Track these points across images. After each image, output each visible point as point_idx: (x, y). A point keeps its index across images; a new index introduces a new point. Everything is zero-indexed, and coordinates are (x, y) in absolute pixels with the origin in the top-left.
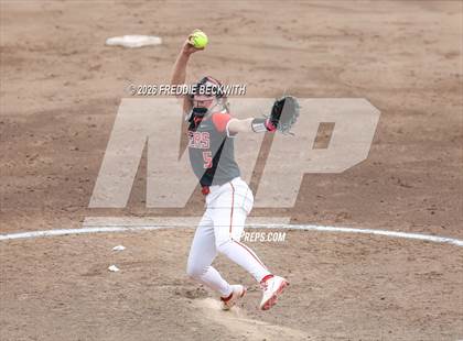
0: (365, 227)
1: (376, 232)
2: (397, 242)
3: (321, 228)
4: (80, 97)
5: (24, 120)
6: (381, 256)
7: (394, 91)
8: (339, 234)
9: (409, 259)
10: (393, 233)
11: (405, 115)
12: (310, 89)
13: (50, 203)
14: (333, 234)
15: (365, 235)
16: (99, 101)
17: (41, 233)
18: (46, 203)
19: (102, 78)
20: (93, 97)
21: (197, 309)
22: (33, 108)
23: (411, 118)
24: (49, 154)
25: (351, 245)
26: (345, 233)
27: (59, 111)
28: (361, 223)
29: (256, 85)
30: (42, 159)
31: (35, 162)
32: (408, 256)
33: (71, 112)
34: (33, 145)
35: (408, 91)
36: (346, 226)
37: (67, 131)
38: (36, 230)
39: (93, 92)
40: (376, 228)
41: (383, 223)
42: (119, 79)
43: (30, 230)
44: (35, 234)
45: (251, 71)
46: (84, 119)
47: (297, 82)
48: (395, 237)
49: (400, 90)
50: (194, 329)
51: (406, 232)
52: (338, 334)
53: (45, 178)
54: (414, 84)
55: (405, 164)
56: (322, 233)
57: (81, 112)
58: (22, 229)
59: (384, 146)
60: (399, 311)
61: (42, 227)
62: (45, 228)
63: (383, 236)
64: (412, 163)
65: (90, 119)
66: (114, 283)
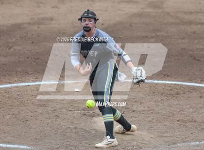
0: (178, 81)
1: (184, 83)
2: (194, 88)
3: (156, 82)
4: (33, 17)
5: (6, 28)
6: (186, 95)
7: (191, 13)
8: (165, 85)
9: (200, 97)
10: (192, 84)
11: (196, 25)
12: (148, 12)
13: (20, 69)
14: (162, 84)
15: (178, 85)
16: (43, 19)
17: (16, 85)
18: (17, 69)
19: (44, 7)
20: (40, 16)
21: (95, 123)
22: (10, 22)
23: (200, 26)
24: (19, 45)
25: (171, 90)
26: (168, 84)
27: (23, 24)
28: (176, 79)
29: (122, 10)
30: (15, 48)
31: (12, 49)
32: (200, 95)
33: (29, 24)
34: (10, 40)
35: (198, 12)
36: (168, 80)
37: (27, 34)
38: (13, 83)
39: (39, 14)
40: (184, 81)
41: (187, 79)
42: (53, 7)
43: (10, 83)
44: (13, 85)
45: (119, 3)
46: (35, 27)
47: (142, 8)
48: (193, 86)
49: (194, 13)
50: (94, 132)
51: (199, 83)
52: (166, 135)
53: (17, 57)
54: (201, 9)
55: (197, 49)
56: (157, 84)
57: (34, 24)
58: (6, 83)
59: (186, 41)
60: (196, 123)
61: (16, 82)
62: (17, 82)
63: (187, 86)
64: (200, 49)
65: (38, 27)
66: (53, 109)
